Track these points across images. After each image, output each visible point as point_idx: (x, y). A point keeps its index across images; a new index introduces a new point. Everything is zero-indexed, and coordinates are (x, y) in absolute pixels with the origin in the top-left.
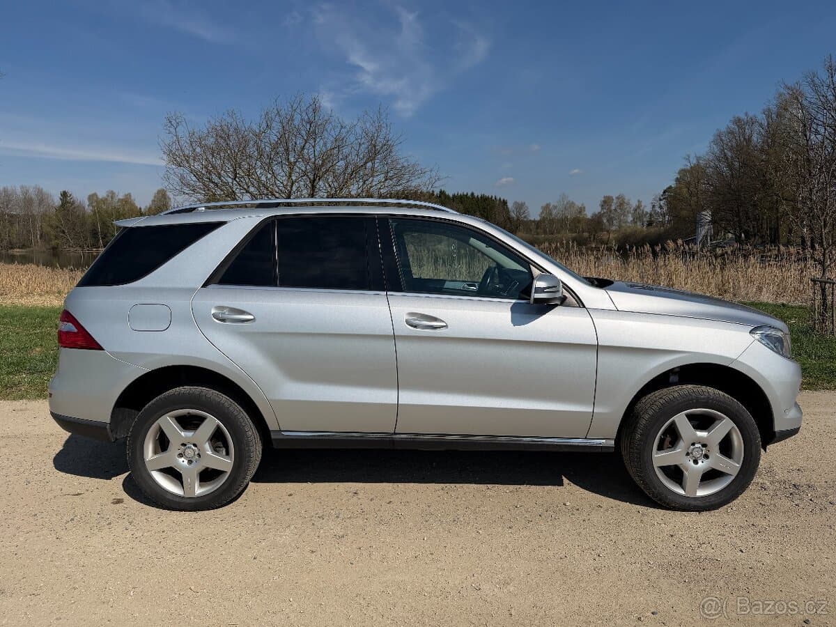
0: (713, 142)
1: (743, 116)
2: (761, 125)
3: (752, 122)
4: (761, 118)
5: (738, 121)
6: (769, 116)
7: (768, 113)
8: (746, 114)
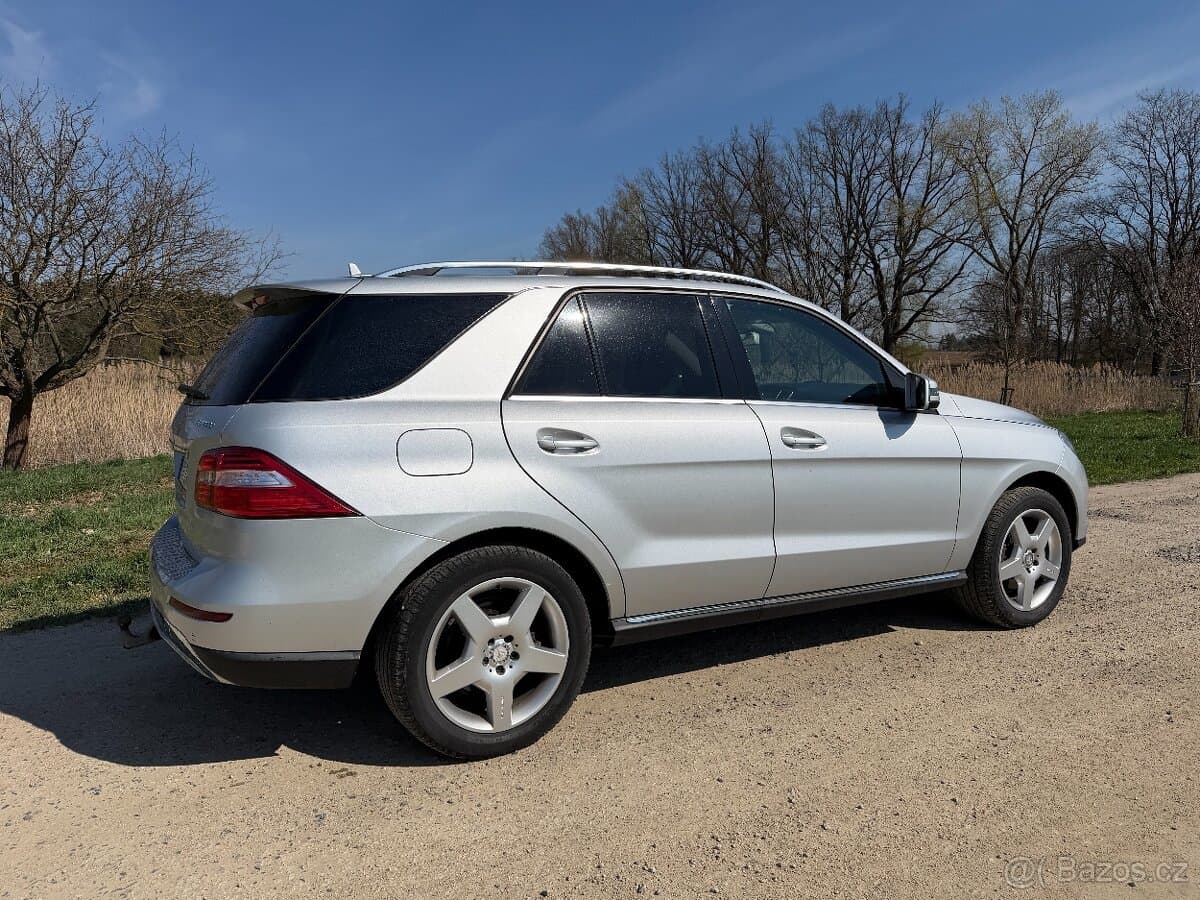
0: (543, 244)
1: (575, 215)
2: (595, 227)
3: (586, 222)
4: (595, 218)
5: (570, 220)
6: (603, 218)
7: (602, 212)
8: (579, 212)
